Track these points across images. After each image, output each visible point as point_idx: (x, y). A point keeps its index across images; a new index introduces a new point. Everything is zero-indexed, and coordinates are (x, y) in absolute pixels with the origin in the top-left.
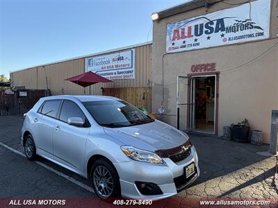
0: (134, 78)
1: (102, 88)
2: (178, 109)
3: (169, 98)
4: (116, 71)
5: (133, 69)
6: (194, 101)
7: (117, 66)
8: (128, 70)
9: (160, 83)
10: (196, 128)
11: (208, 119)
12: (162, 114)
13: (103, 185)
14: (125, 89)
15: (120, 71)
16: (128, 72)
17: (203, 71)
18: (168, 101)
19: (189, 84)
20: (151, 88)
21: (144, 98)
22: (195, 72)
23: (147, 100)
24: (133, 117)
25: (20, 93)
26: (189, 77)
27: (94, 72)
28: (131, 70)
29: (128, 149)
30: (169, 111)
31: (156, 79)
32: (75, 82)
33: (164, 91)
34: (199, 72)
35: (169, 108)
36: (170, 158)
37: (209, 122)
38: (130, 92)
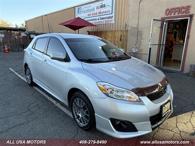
0: (113, 22)
1: (88, 32)
2: (150, 48)
3: (142, 39)
4: (99, 17)
5: (113, 15)
6: (164, 42)
7: (100, 13)
8: (108, 16)
9: (136, 27)
10: (164, 65)
11: (173, 58)
12: (135, 53)
13: (80, 115)
14: (106, 32)
15: (102, 17)
16: (109, 18)
17: (177, 14)
18: (141, 42)
19: (162, 27)
20: (127, 31)
21: (121, 40)
22: (169, 16)
23: (123, 42)
24: (111, 54)
25: (31, 35)
26: (163, 20)
27: (83, 18)
28: (111, 15)
29: (104, 86)
30: (141, 50)
31: (132, 23)
32: (66, 26)
33: (138, 33)
34: (172, 15)
35: (141, 48)
36: (148, 96)
37: (174, 60)
38: (110, 35)
